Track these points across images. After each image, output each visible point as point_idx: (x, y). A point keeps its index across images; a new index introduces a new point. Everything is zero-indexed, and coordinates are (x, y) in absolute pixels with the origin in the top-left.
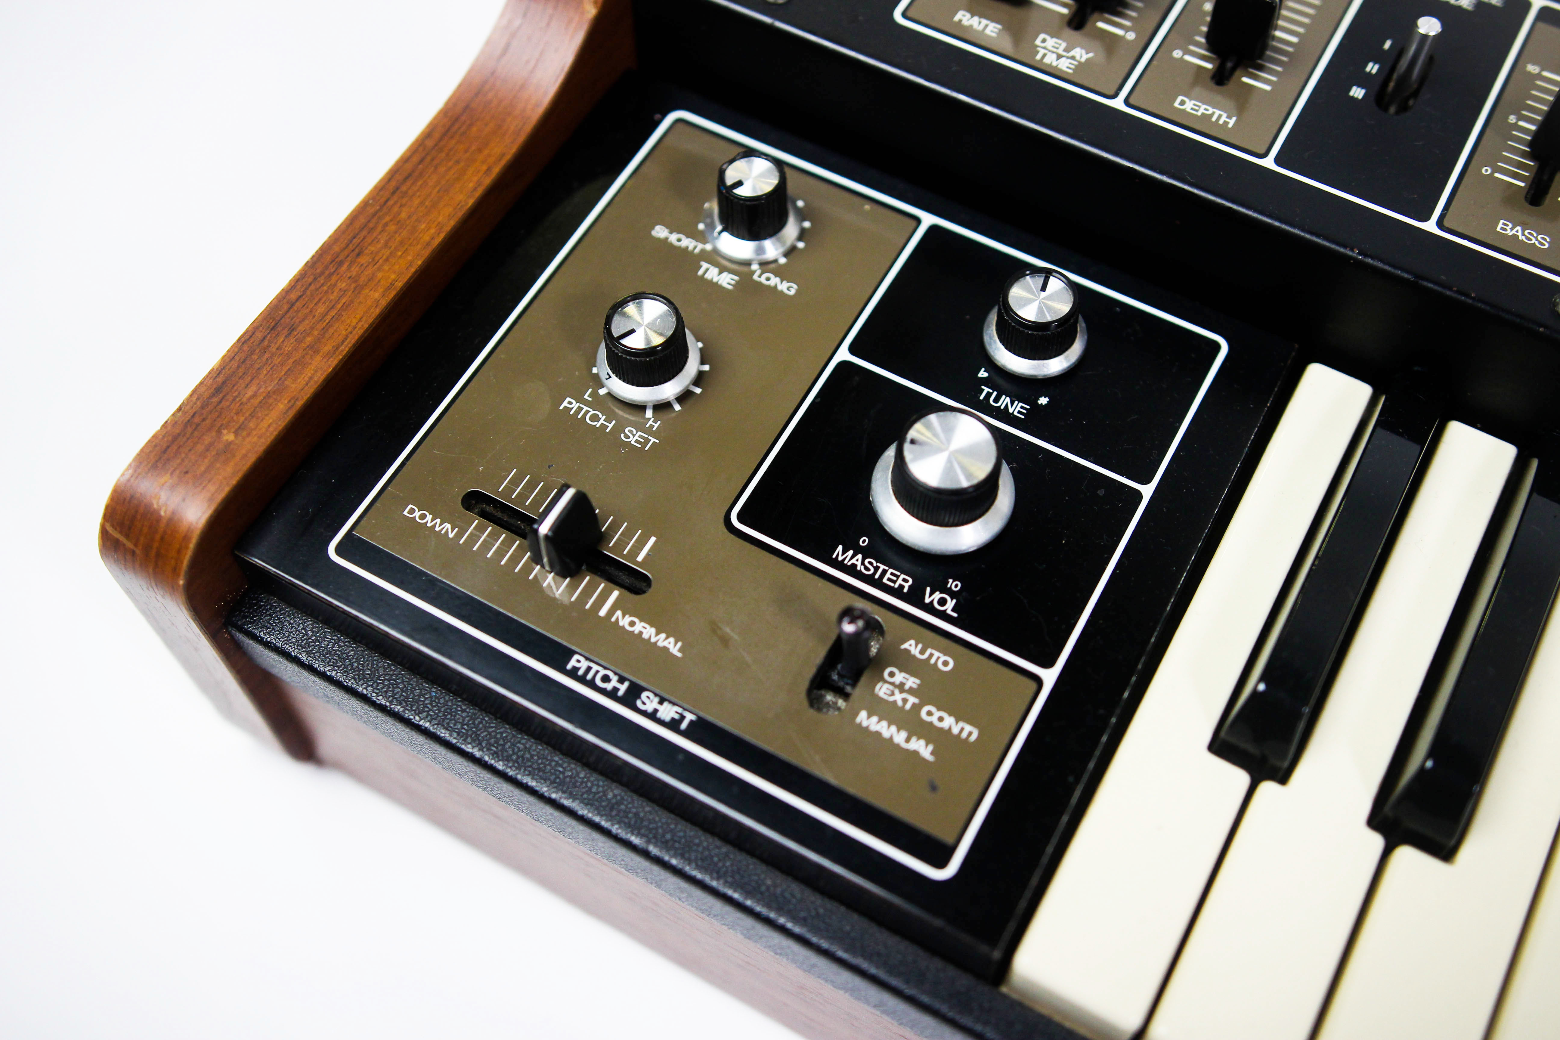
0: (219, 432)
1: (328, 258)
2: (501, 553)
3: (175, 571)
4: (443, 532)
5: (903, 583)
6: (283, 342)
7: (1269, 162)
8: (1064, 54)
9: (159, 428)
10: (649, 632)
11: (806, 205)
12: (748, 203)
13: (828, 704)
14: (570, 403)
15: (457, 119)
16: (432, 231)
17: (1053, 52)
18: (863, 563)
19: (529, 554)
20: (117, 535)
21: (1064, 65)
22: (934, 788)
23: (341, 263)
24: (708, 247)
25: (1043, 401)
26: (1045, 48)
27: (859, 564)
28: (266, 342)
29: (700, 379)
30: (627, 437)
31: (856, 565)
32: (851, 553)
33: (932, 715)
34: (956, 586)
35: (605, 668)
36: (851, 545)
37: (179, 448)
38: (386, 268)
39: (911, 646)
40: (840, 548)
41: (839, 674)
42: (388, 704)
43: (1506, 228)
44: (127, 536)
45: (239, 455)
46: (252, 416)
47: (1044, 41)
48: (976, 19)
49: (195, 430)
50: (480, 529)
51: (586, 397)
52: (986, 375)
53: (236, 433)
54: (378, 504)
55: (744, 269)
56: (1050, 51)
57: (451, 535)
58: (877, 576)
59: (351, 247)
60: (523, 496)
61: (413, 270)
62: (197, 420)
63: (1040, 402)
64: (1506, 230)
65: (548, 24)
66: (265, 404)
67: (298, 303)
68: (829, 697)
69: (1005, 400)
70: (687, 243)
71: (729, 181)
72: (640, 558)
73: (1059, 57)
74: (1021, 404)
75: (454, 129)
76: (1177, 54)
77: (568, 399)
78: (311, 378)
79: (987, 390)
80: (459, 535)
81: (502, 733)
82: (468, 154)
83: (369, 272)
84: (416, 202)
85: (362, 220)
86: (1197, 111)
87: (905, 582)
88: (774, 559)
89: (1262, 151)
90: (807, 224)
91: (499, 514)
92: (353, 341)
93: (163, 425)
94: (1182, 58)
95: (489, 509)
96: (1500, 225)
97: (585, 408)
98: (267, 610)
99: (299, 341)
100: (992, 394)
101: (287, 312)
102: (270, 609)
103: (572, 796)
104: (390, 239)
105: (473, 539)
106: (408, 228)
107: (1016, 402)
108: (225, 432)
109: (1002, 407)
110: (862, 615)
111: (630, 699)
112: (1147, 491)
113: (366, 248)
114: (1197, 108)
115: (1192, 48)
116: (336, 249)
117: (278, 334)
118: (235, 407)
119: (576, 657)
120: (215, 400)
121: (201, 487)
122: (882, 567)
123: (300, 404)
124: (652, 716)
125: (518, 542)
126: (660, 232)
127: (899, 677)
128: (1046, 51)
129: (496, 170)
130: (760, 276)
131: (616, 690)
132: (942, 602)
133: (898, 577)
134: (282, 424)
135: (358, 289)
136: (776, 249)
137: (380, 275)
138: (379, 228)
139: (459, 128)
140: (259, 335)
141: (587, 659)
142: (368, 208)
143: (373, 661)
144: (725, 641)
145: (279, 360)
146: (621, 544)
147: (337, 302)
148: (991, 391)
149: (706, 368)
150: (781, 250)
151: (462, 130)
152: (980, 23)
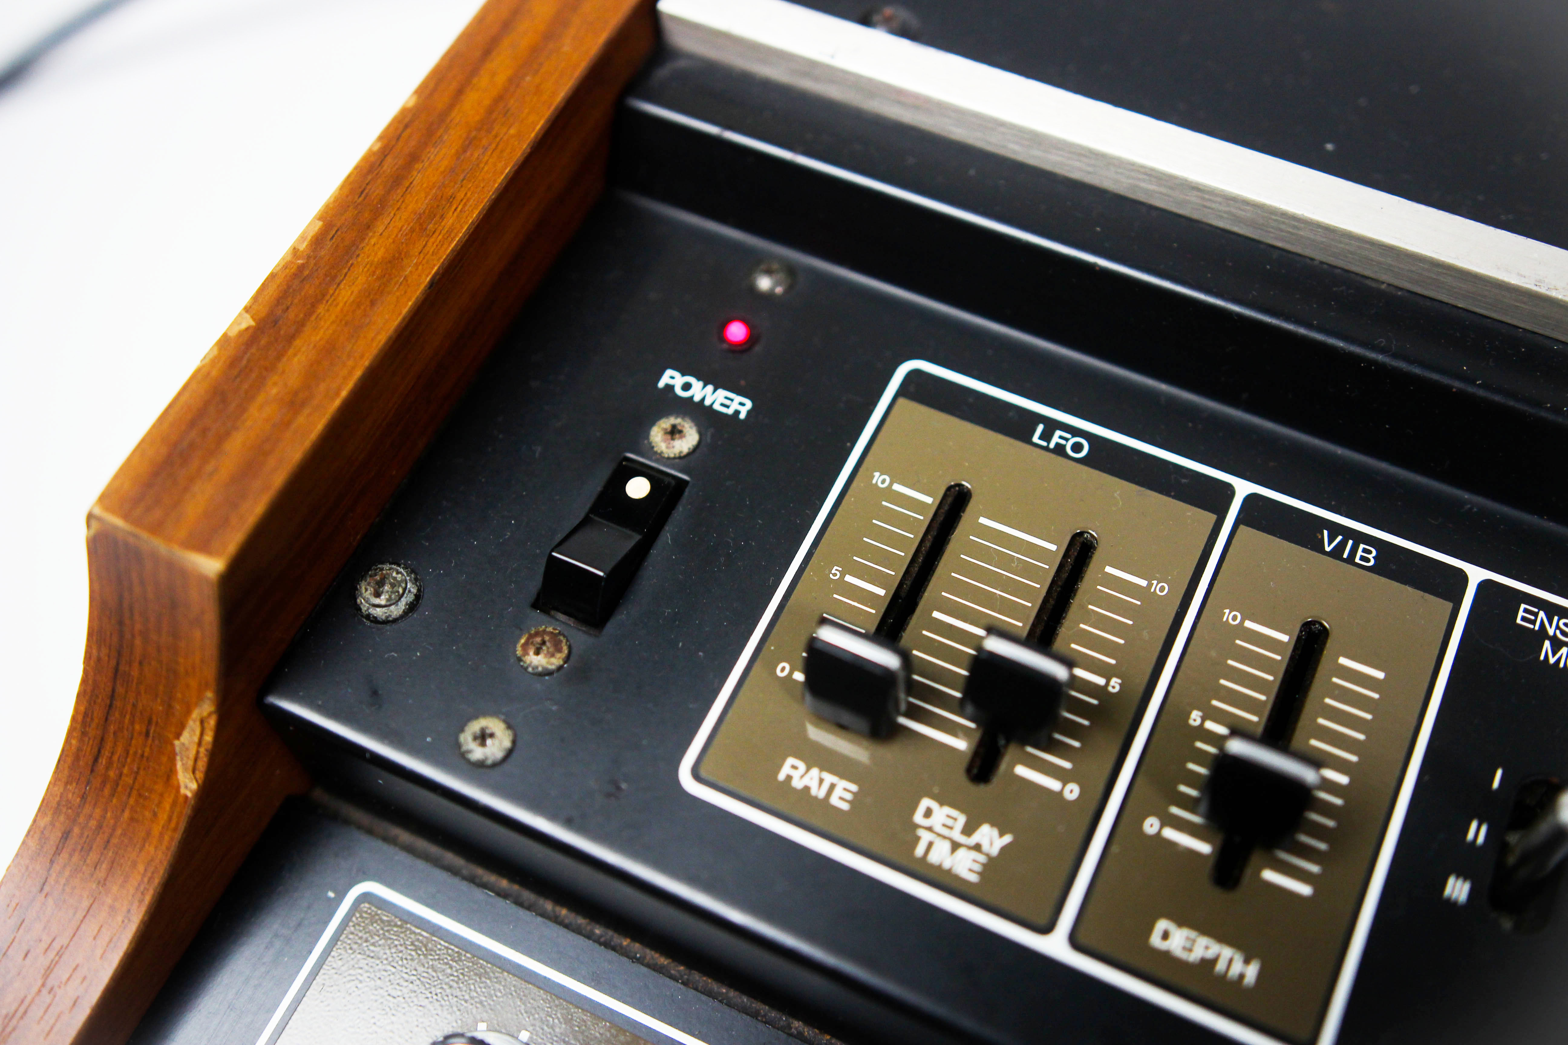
8: (963, 840)
17: (944, 837)
21: (964, 866)
26: (930, 829)
47: (928, 813)
48: (815, 772)
56: (939, 835)
73: (955, 846)
76: (1152, 826)
86: (1193, 952)
89: (1305, 1034)
94: (1159, 833)
114: (1192, 946)
115: (1175, 810)
128: (932, 836)
152: (821, 781)
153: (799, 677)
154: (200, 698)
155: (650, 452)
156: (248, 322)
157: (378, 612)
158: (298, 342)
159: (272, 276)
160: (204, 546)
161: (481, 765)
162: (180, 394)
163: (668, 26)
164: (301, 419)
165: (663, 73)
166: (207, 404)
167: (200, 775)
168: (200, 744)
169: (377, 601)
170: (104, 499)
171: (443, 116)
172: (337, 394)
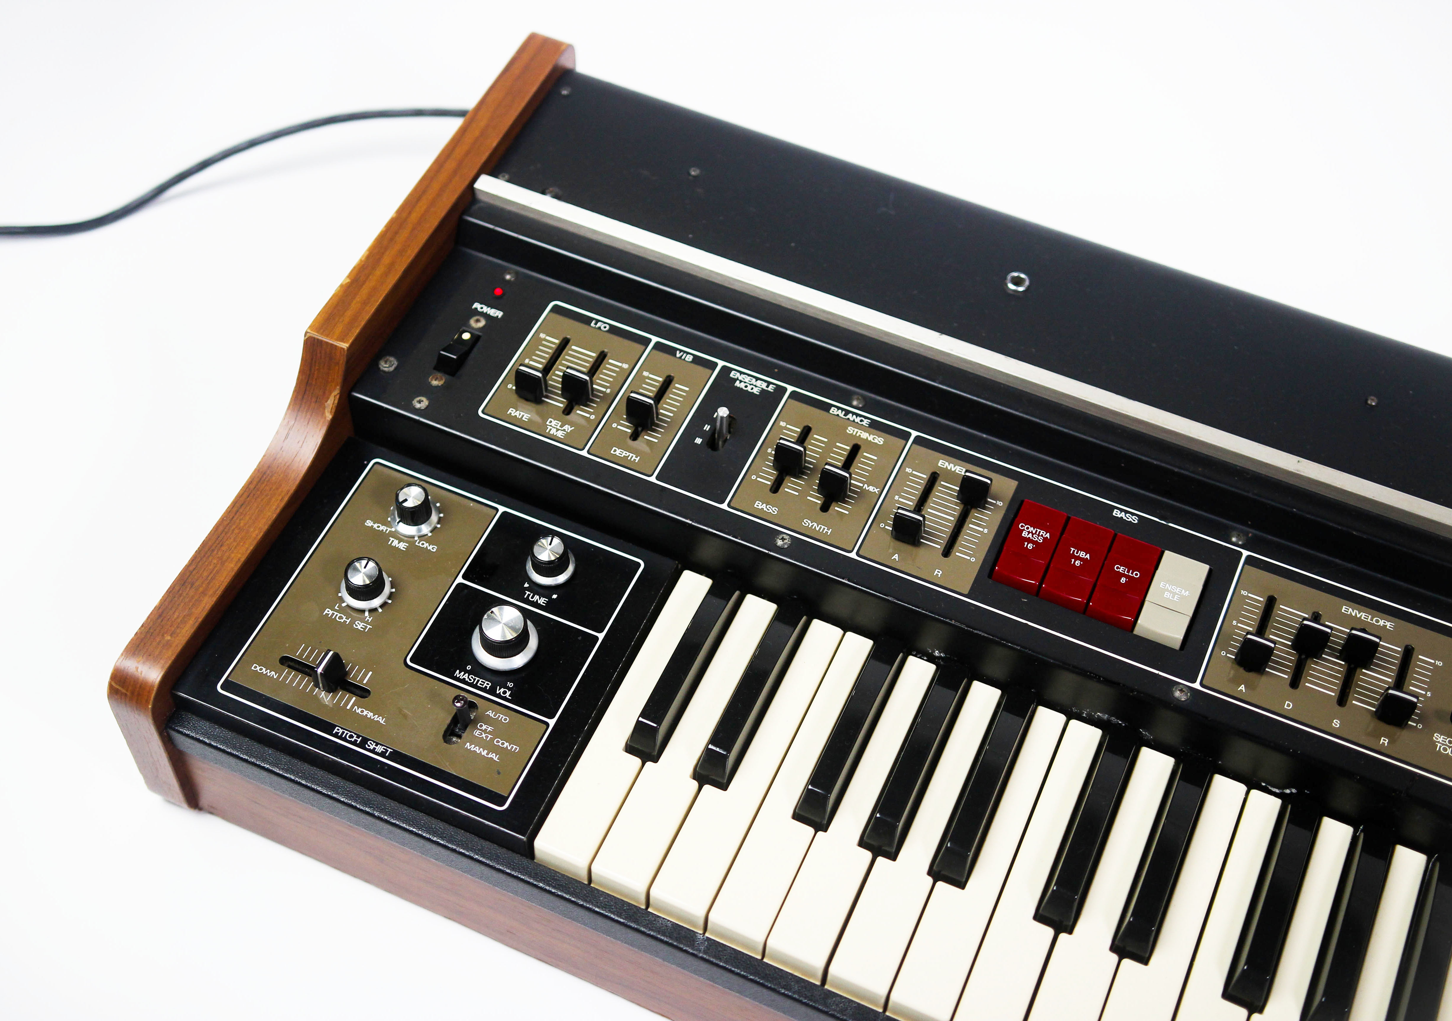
0: (163, 636)
1: (206, 549)
2: (299, 684)
3: (147, 702)
4: (271, 676)
5: (487, 685)
6: (189, 591)
7: (653, 479)
8: (560, 428)
9: (133, 636)
10: (370, 715)
11: (441, 504)
12: (411, 510)
13: (454, 743)
14: (328, 611)
15: (265, 474)
16: (257, 532)
17: (555, 428)
18: (468, 678)
19: (313, 683)
20: (118, 687)
21: (560, 434)
22: (499, 773)
23: (213, 551)
24: (393, 530)
25: (555, 596)
26: (551, 426)
27: (466, 678)
28: (181, 592)
29: (391, 596)
30: (356, 626)
31: (465, 679)
32: (463, 673)
33: (499, 742)
34: (511, 685)
35: (351, 732)
36: (463, 669)
37: (144, 644)
38: (235, 551)
39: (490, 713)
40: (458, 671)
41: (459, 729)
42: (248, 758)
43: (759, 505)
44: (123, 687)
45: (174, 645)
46: (178, 627)
47: (551, 422)
48: (519, 412)
49: (151, 635)
50: (289, 673)
51: (336, 608)
52: (528, 585)
53: (171, 635)
54: (239, 665)
55: (411, 540)
56: (553, 427)
57: (275, 677)
58: (475, 683)
59: (217, 542)
60: (308, 657)
61: (249, 552)
62: (152, 630)
63: (553, 597)
64: (758, 506)
65: (308, 423)
66: (184, 622)
67: (194, 572)
68: (454, 739)
69: (537, 597)
70: (383, 528)
71: (401, 499)
72: (365, 682)
73: (558, 430)
74: (544, 599)
75: (263, 479)
76: (614, 425)
77: (327, 609)
78: (204, 608)
79: (528, 593)
80: (279, 677)
81: (303, 768)
82: (271, 491)
83: (227, 554)
84: (247, 518)
85: (221, 528)
86: (621, 454)
87: (488, 685)
88: (431, 679)
89: (650, 474)
90: (442, 515)
91: (297, 666)
92: (223, 589)
93: (135, 634)
94: (616, 427)
95: (292, 664)
96: (756, 504)
97: (336, 613)
98: (186, 719)
99: (197, 590)
100: (530, 595)
101: (189, 576)
102: (188, 719)
103: (338, 793)
104: (236, 537)
105: (286, 678)
106: (245, 531)
107: (542, 598)
108: (165, 635)
109: (535, 601)
110: (464, 699)
111: (363, 745)
112: (601, 636)
113: (225, 542)
114: (621, 453)
115: (621, 421)
116: (210, 543)
117: (186, 588)
118: (169, 623)
119: (337, 728)
120: (160, 620)
121: (158, 662)
122: (477, 679)
123: (200, 620)
124: (373, 751)
125: (307, 678)
126: (369, 523)
127: (484, 727)
128: (551, 428)
129: (286, 499)
130: (419, 543)
131: (356, 741)
132: (505, 693)
133: (484, 683)
134: (192, 631)
135: (223, 563)
136: (427, 529)
137: (233, 555)
138: (230, 532)
139: (266, 478)
140: (177, 588)
141: (342, 728)
142: (224, 522)
143: (239, 739)
144: (405, 716)
145: (188, 600)
146: (356, 676)
147: (213, 570)
148: (530, 593)
149: (394, 590)
150: (430, 529)
151: (267, 479)
152: (520, 414)
153: (514, 388)
154: (335, 389)
155: (470, 326)
156: (348, 280)
157: (386, 369)
158: (364, 286)
159: (355, 268)
160: (342, 340)
161: (419, 409)
162: (329, 301)
163: (477, 193)
164: (367, 308)
165: (475, 207)
166: (338, 303)
167: (333, 414)
168: (333, 404)
169: (385, 366)
170: (310, 327)
171: (405, 220)
172: (378, 301)
